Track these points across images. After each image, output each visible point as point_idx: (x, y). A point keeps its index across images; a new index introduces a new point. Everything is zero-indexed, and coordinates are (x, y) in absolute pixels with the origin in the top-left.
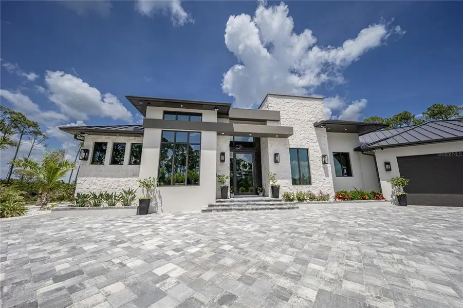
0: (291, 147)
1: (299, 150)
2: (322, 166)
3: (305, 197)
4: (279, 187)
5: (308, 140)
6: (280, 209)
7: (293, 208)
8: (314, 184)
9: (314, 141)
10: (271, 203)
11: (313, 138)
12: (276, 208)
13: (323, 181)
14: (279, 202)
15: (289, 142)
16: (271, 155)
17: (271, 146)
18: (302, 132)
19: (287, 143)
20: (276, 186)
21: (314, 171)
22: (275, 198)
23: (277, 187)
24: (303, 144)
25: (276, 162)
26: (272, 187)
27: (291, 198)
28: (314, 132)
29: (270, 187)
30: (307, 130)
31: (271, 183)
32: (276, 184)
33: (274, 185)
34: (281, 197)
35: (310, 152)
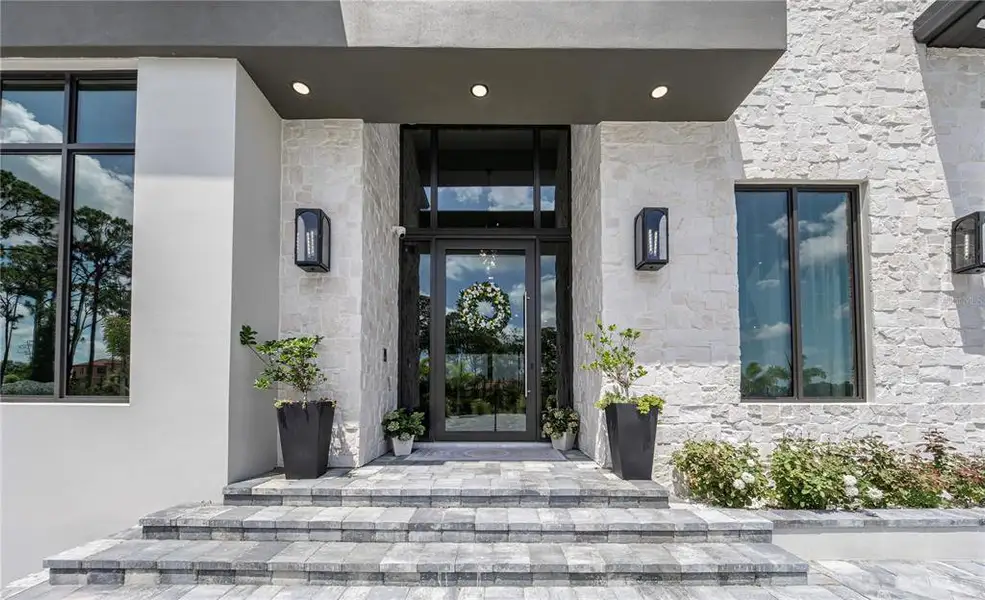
0: (753, 173)
1: (799, 197)
2: (947, 285)
3: (849, 480)
4: (655, 409)
5: (865, 129)
6: (651, 576)
7: (755, 575)
8: (881, 392)
9: (913, 132)
10: (584, 517)
11: (905, 115)
12: (622, 573)
13: (948, 374)
14: (643, 517)
15: (736, 143)
16: (615, 223)
17: (619, 175)
18: (834, 80)
19: (724, 151)
20: (633, 405)
21: (891, 319)
22: (626, 476)
23: (645, 408)
24: (833, 153)
25: (648, 262)
26: (611, 411)
27: (738, 484)
28: (913, 80)
29: (602, 413)
30: (870, 66)
31: (608, 386)
32: (639, 391)
33: (625, 397)
34: (663, 476)
35: (876, 203)
